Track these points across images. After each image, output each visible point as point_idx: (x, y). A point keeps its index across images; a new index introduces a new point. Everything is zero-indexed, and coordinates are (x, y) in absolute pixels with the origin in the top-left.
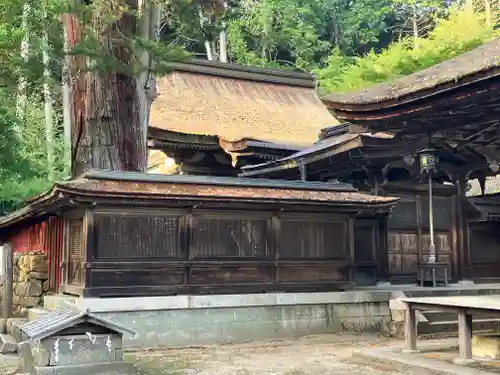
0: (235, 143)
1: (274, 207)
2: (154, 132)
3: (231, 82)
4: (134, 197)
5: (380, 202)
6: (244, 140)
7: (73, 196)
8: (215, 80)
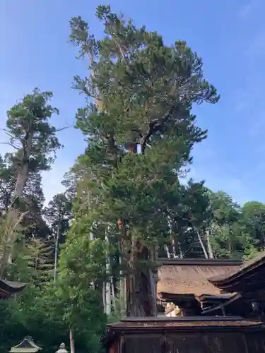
0: (200, 297)
1: (202, 331)
2: (165, 295)
3: (203, 267)
4: (137, 329)
5: (254, 325)
6: (203, 295)
7: (114, 330)
8: (196, 267)
